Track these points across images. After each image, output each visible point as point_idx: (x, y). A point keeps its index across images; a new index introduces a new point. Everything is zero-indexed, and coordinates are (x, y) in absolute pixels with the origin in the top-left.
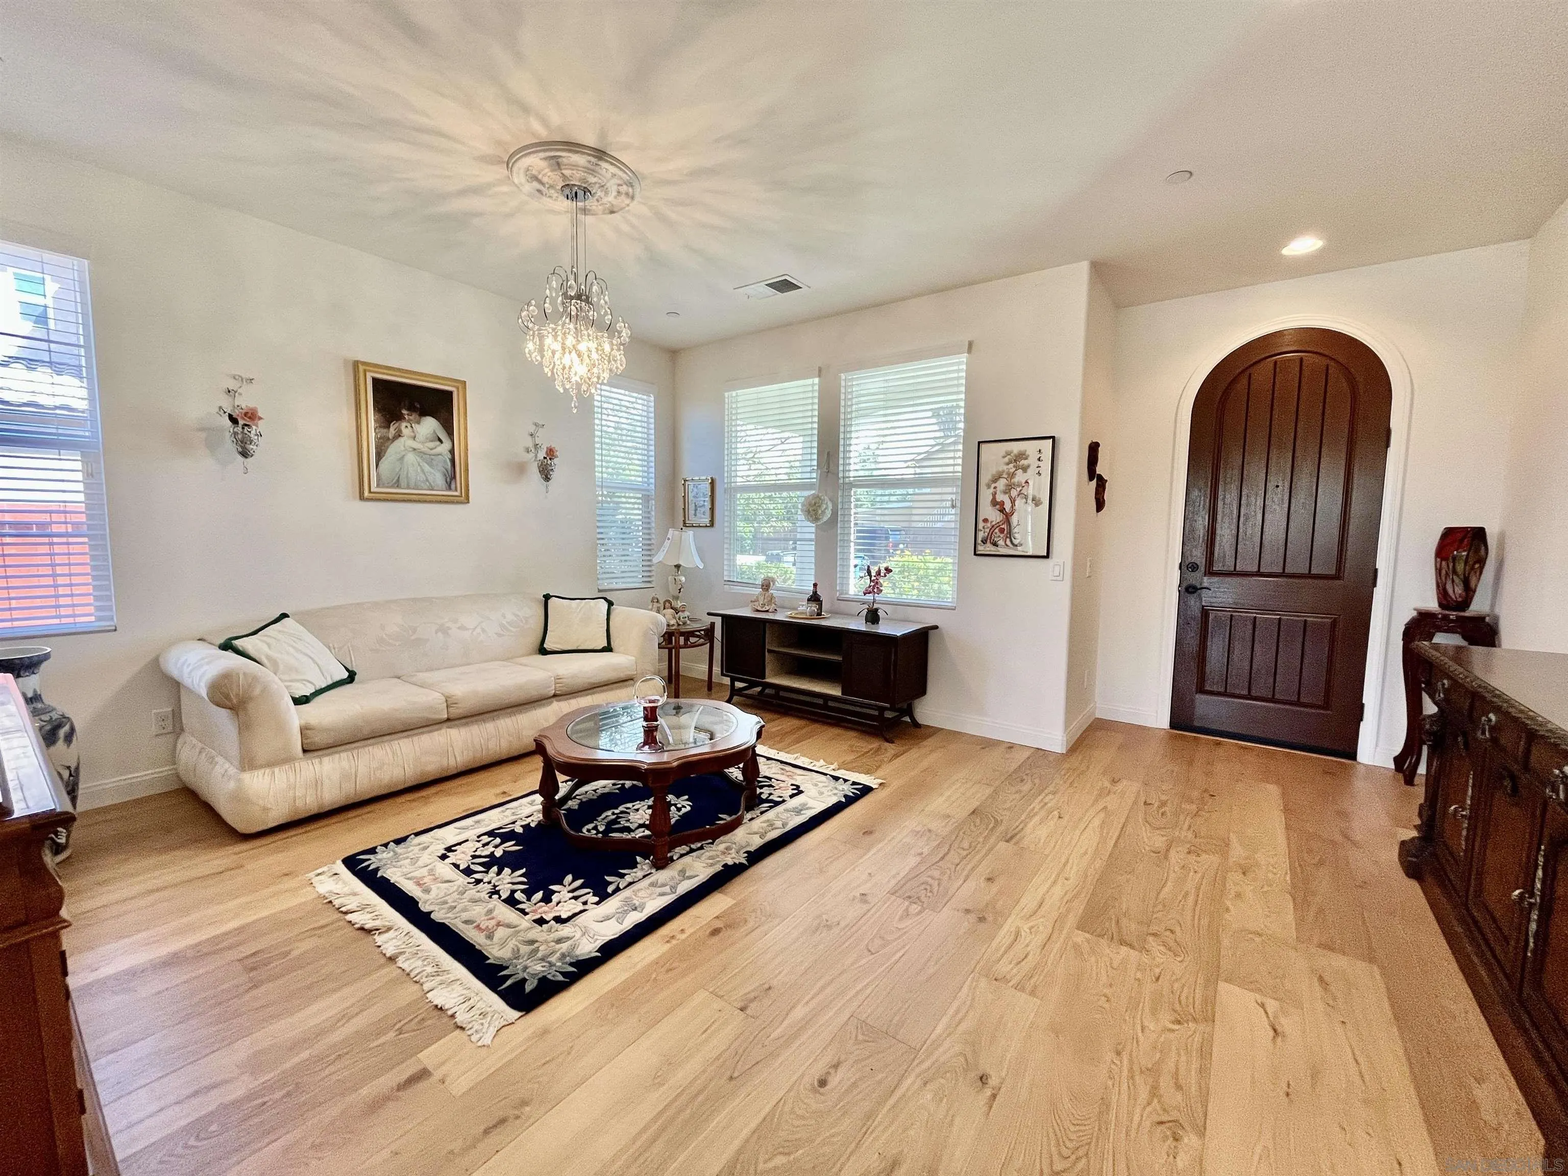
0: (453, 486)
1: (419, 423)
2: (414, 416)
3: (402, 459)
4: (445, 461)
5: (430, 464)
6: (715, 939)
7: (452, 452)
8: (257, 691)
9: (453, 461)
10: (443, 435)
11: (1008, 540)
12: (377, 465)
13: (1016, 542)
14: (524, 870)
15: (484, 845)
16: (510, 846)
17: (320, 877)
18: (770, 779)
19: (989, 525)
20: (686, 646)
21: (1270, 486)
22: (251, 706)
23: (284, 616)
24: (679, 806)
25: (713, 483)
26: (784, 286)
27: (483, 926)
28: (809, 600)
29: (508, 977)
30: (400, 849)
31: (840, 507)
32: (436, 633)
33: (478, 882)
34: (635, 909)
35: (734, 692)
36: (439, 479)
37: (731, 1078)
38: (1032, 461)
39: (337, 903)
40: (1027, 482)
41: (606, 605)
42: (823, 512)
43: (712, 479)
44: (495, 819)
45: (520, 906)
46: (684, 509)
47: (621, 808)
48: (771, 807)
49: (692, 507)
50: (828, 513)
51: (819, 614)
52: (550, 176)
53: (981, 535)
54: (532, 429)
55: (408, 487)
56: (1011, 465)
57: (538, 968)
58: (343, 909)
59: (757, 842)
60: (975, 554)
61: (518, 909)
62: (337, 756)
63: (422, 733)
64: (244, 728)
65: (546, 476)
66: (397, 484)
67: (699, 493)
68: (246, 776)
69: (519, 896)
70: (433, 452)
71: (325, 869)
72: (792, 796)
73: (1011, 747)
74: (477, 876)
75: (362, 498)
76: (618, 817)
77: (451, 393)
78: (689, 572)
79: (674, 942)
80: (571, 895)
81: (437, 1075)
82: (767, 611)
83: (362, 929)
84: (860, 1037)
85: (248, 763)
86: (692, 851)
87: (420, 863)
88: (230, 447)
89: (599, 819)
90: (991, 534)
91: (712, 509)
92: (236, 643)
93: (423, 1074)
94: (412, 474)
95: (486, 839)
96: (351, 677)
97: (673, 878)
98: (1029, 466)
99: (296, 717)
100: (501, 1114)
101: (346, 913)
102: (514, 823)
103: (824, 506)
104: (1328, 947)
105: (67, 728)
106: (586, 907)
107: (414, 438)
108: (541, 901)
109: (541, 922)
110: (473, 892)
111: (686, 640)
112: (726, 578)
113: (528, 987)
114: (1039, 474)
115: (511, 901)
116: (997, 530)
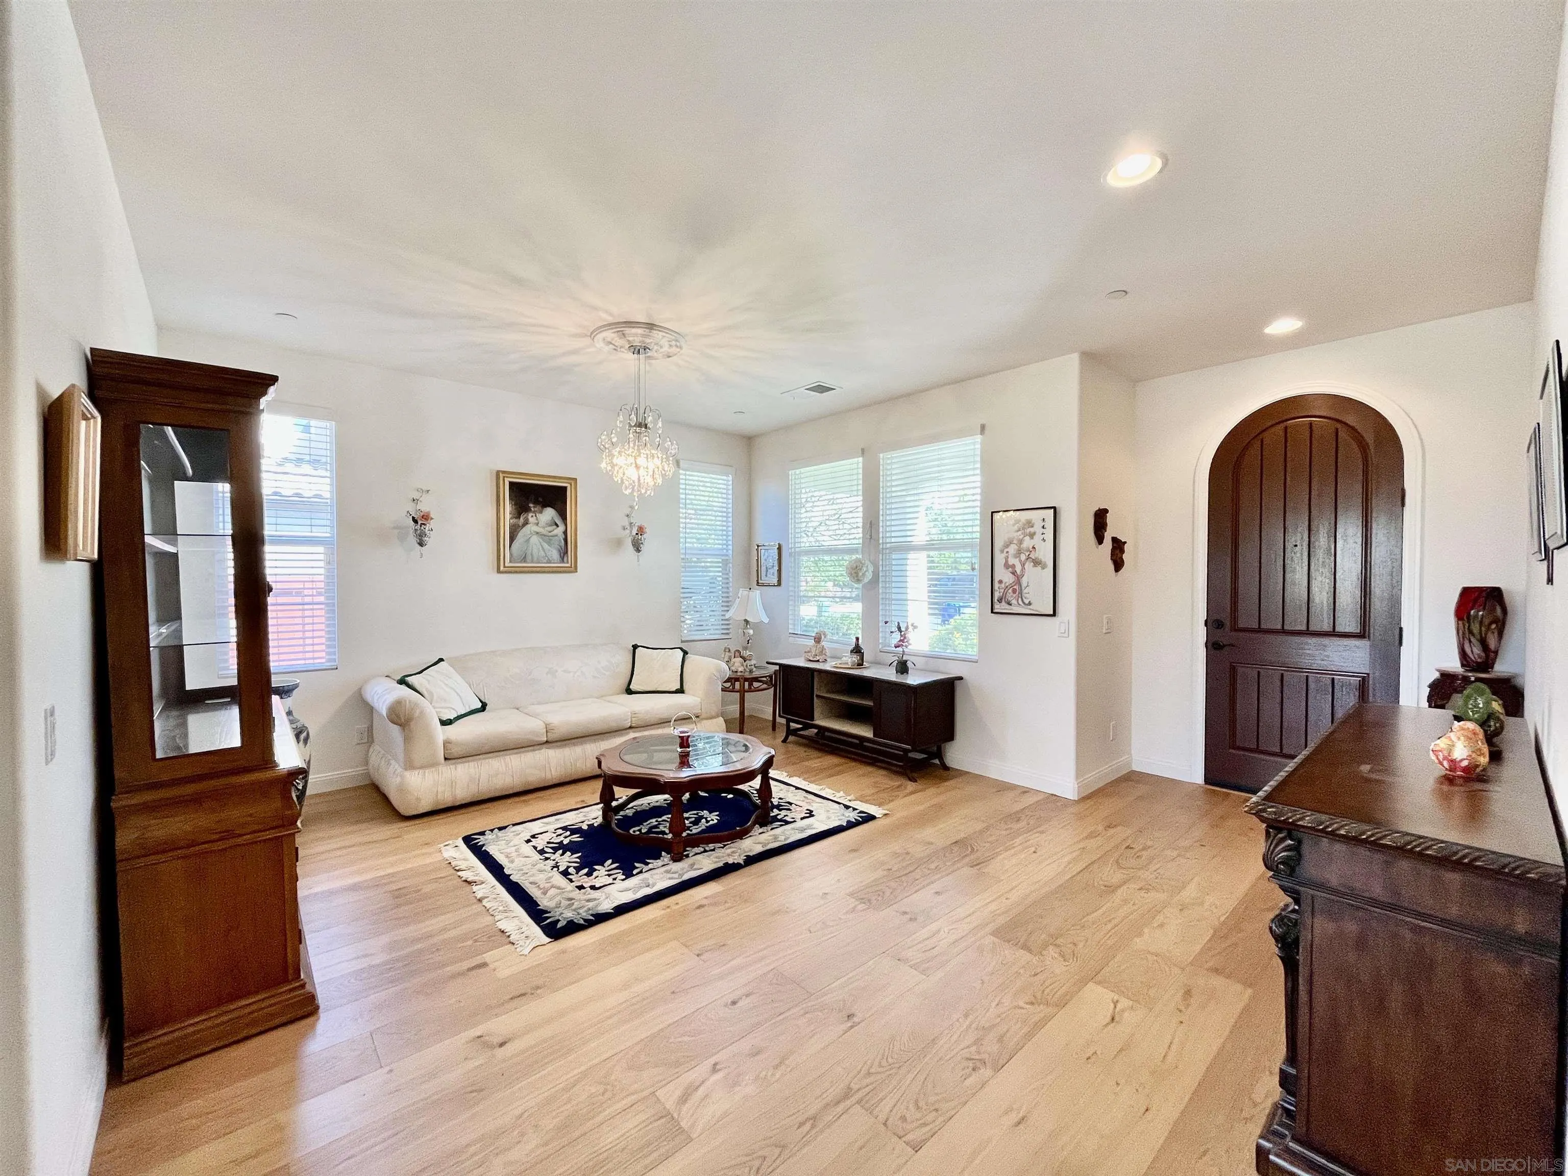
0: (565, 559)
1: (541, 512)
2: (538, 508)
3: (528, 541)
4: (560, 541)
5: (549, 543)
6: (698, 911)
7: (565, 533)
8: (417, 714)
9: (566, 540)
10: (559, 521)
11: (1020, 599)
12: (510, 547)
13: (1027, 601)
14: (580, 854)
15: (557, 836)
16: (576, 838)
17: (446, 847)
18: (791, 804)
19: (1003, 585)
20: (750, 690)
21: (1289, 546)
22: (412, 724)
23: (441, 660)
24: (709, 819)
25: (780, 549)
26: (821, 389)
27: (542, 886)
28: (852, 652)
29: (549, 917)
30: (501, 834)
31: (881, 569)
32: (547, 674)
33: (547, 859)
34: (648, 886)
35: (790, 732)
36: (555, 554)
37: (673, 992)
38: (1037, 528)
39: (453, 864)
40: (1034, 548)
41: (681, 654)
42: (864, 575)
43: (779, 545)
44: (570, 819)
45: (570, 877)
46: (757, 570)
47: (664, 818)
48: (781, 825)
49: (764, 569)
50: (869, 576)
51: (860, 664)
52: (619, 342)
53: (997, 595)
54: (628, 511)
55: (532, 562)
56: (1020, 533)
57: (569, 915)
58: (457, 868)
59: (759, 849)
60: (992, 612)
61: (568, 879)
62: (467, 764)
63: (528, 751)
64: (408, 739)
65: (638, 549)
66: (524, 560)
67: (769, 558)
68: (407, 774)
69: (571, 870)
70: (550, 534)
71: (450, 842)
72: (802, 819)
73: (1026, 791)
74: (547, 855)
75: (499, 571)
76: (660, 824)
77: (565, 488)
78: (758, 626)
79: (668, 910)
80: (607, 873)
81: (492, 966)
82: (818, 661)
83: (466, 881)
84: (775, 981)
85: (410, 765)
86: (705, 851)
87: (511, 844)
88: (413, 540)
89: (645, 824)
90: (1005, 594)
91: (779, 571)
92: (409, 679)
93: (484, 965)
94: (535, 551)
95: (560, 831)
96: (484, 707)
97: (683, 869)
98: (1035, 533)
99: (441, 734)
100: (523, 992)
101: (458, 871)
102: (583, 822)
103: (865, 569)
104: (1216, 971)
105: (304, 734)
106: (615, 882)
107: (537, 524)
108: (585, 875)
109: (581, 888)
110: (541, 865)
111: (750, 685)
112: (791, 631)
113: (559, 925)
114: (1044, 540)
115: (565, 873)
116: (1010, 591)
